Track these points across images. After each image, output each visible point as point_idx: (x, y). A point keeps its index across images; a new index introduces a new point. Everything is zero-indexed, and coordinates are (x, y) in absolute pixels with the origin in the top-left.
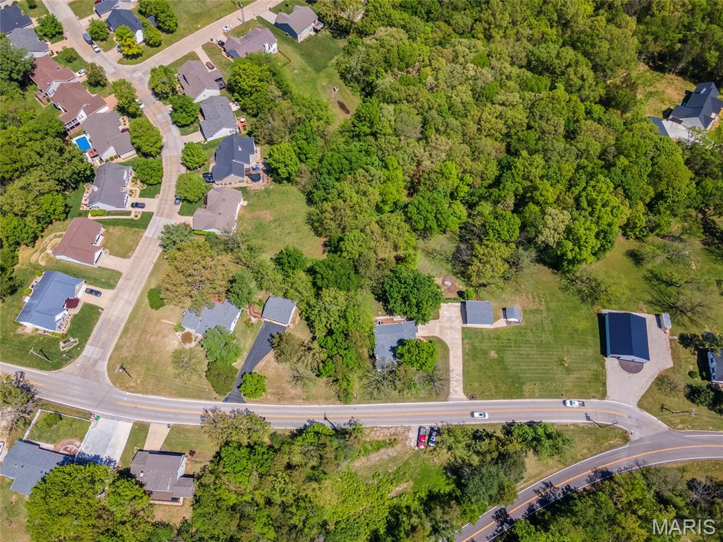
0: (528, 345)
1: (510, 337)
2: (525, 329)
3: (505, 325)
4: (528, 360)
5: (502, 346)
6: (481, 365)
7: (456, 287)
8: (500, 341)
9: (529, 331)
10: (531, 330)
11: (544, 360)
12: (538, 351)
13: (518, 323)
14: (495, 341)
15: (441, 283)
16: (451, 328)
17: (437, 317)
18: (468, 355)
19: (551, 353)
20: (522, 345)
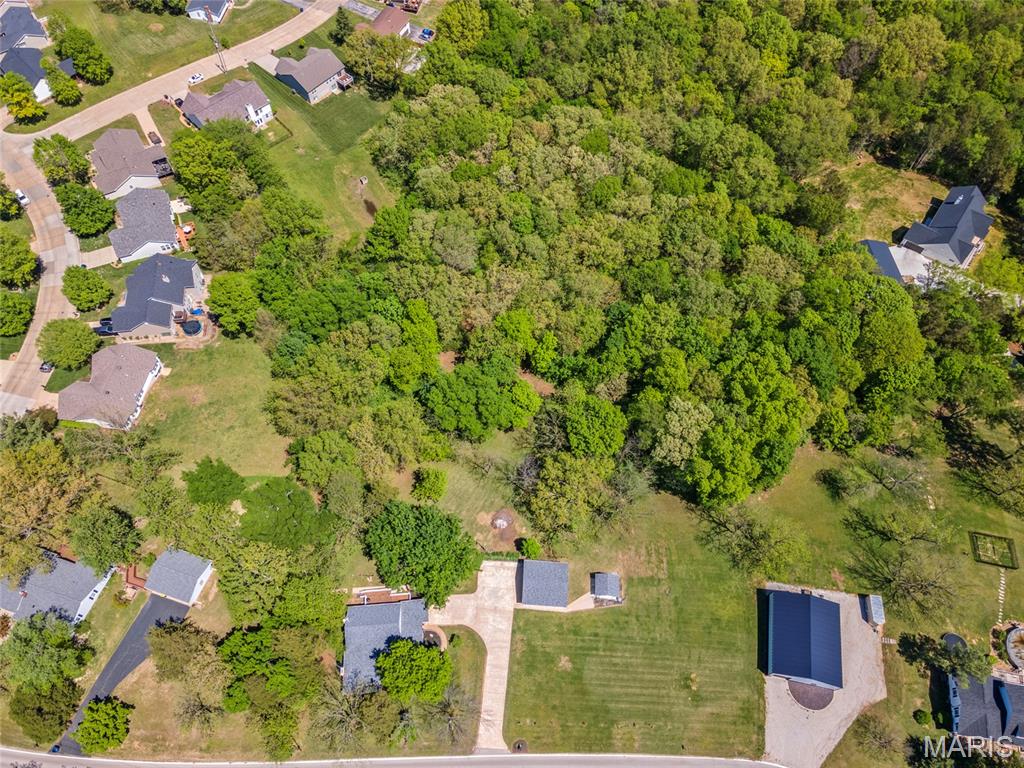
0: (629, 647)
1: (598, 631)
2: (627, 615)
3: (591, 605)
4: (626, 676)
5: (581, 648)
6: (540, 683)
7: (515, 531)
8: (579, 638)
9: (634, 620)
10: (637, 617)
11: (654, 677)
12: (645, 658)
13: (615, 602)
14: (571, 636)
15: (489, 522)
16: (495, 610)
17: (472, 589)
18: (519, 663)
19: (668, 663)
20: (616, 645)
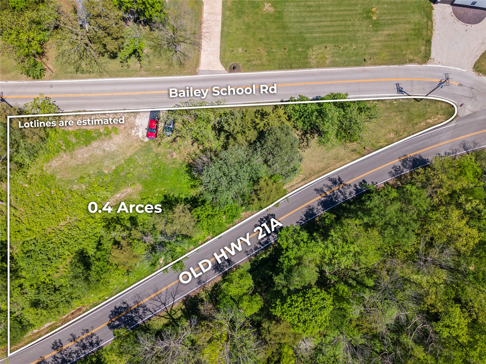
4: (318, 14)
6: (249, 24)
11: (341, 13)
18: (230, 10)
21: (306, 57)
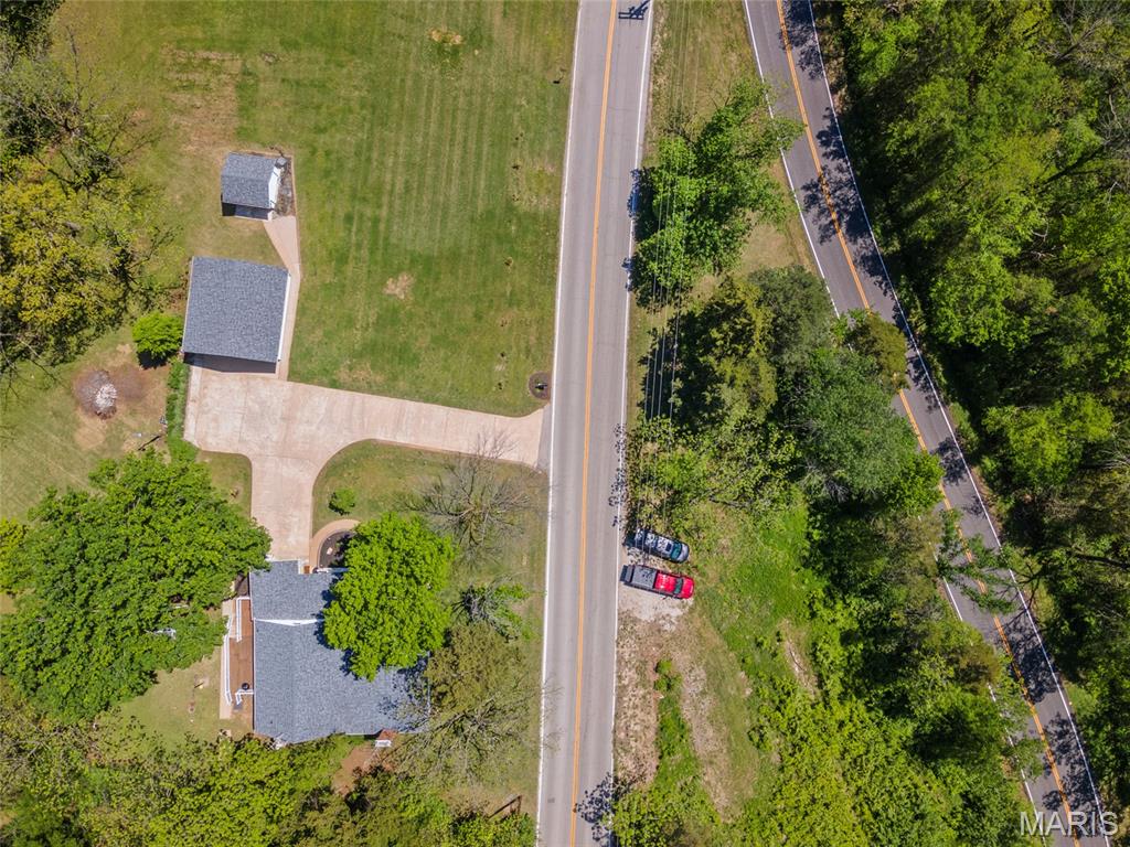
3: (290, 222)
5: (372, 252)
13: (287, 172)
21: (534, 217)
